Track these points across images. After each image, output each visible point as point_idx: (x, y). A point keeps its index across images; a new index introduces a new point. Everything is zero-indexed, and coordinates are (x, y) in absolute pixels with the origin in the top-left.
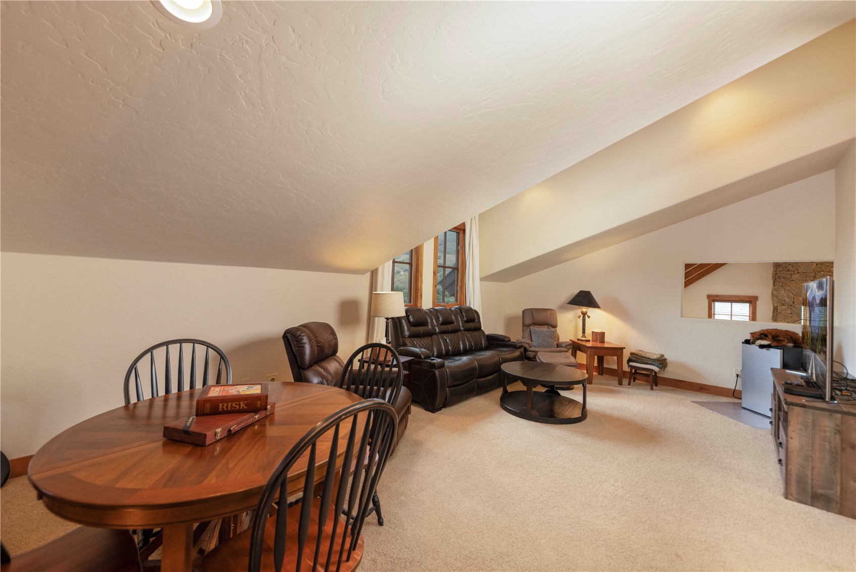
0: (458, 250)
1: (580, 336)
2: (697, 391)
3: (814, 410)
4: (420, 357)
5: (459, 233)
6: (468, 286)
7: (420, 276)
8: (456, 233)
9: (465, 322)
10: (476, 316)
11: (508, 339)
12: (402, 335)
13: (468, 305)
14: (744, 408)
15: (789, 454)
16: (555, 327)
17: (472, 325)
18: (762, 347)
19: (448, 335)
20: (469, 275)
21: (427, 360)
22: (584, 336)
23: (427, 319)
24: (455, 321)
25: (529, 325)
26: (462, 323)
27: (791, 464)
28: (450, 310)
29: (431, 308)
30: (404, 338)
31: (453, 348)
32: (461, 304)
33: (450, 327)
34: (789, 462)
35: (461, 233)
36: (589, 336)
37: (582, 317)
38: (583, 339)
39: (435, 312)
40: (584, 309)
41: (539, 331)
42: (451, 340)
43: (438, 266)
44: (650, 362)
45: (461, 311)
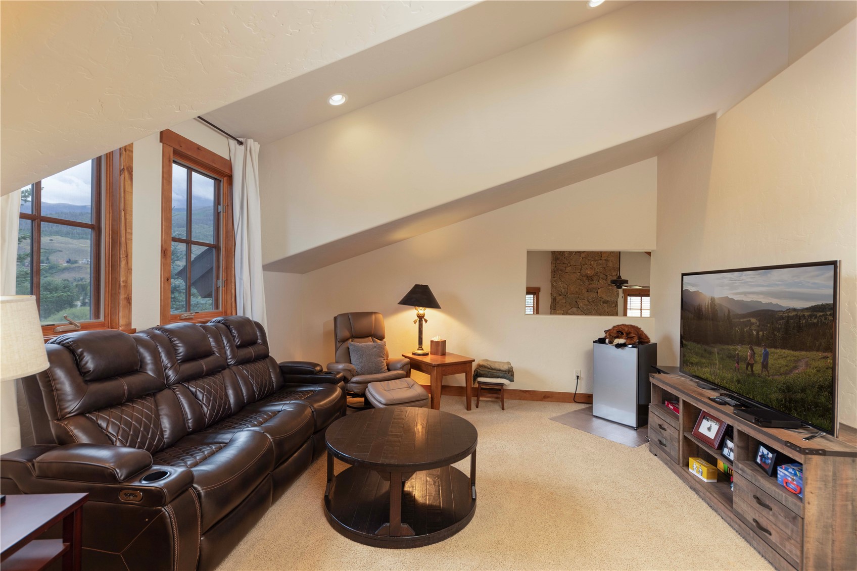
0: (218, 214)
1: (415, 348)
2: (541, 400)
3: (834, 458)
4: (112, 477)
5: (220, 181)
6: (241, 279)
7: (123, 256)
8: (212, 181)
9: (238, 347)
10: (258, 334)
11: (318, 368)
12: (55, 413)
13: (240, 313)
14: (596, 417)
15: (805, 527)
16: (381, 338)
17: (251, 351)
18: (619, 346)
19: (200, 382)
20: (242, 259)
21: (137, 484)
22: (421, 348)
23: (140, 354)
24: (215, 350)
25: (344, 340)
26: (232, 351)
27: (808, 542)
28: (205, 328)
29: (156, 328)
30: (63, 418)
31: (213, 409)
32: (226, 312)
33: (204, 364)
34: (805, 539)
35: (224, 181)
36: (427, 347)
37: (418, 321)
38: (420, 352)
39: (164, 335)
40: (421, 311)
41: (362, 347)
42: (209, 392)
43: (174, 240)
44: (501, 375)
45: (228, 327)
